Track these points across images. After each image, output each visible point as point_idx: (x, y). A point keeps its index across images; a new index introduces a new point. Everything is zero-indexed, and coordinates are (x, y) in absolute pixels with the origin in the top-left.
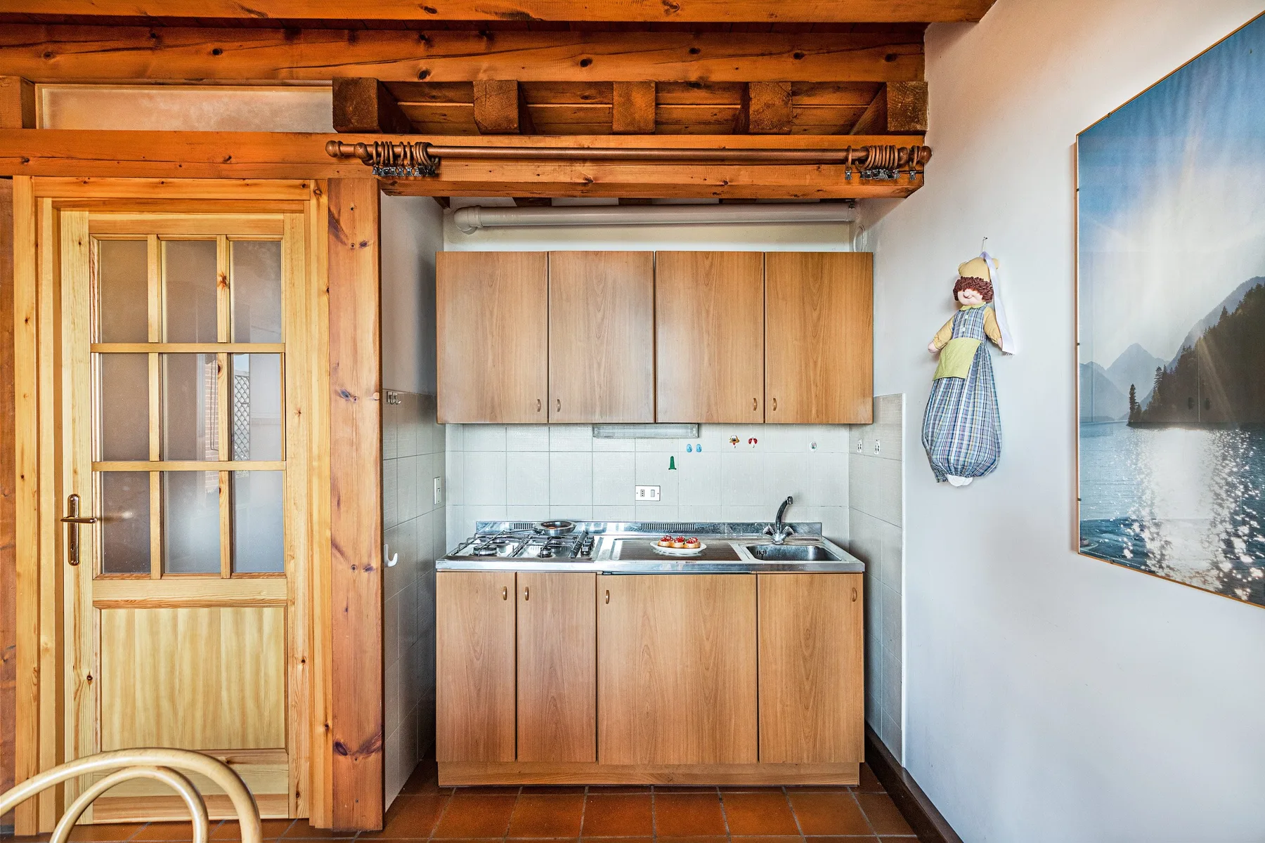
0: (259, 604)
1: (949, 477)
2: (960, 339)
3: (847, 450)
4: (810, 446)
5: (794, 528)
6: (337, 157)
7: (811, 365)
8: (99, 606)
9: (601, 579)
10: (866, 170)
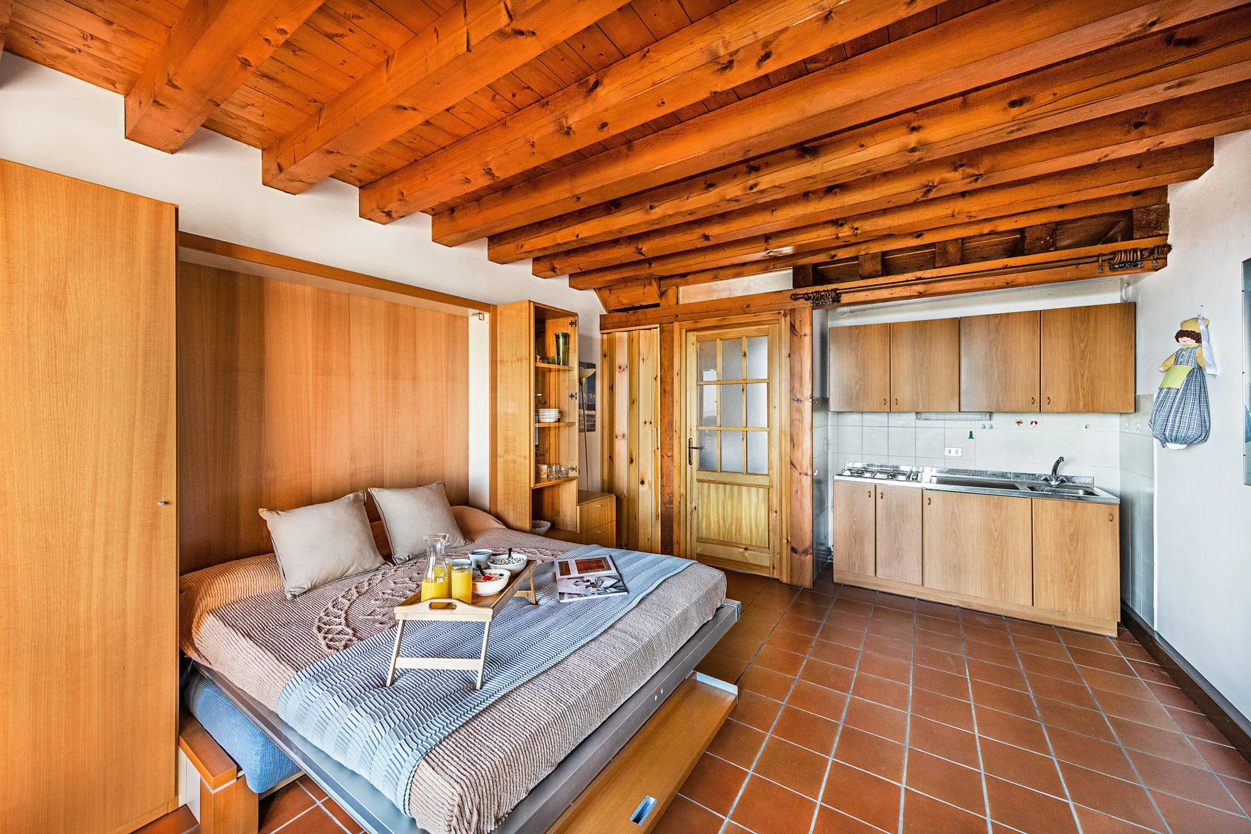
0: (758, 486)
1: (1167, 444)
2: (1178, 366)
3: (1118, 430)
4: (1083, 426)
5: (1069, 479)
6: (795, 300)
7: (1079, 375)
8: (699, 481)
9: (925, 492)
10: (1114, 265)
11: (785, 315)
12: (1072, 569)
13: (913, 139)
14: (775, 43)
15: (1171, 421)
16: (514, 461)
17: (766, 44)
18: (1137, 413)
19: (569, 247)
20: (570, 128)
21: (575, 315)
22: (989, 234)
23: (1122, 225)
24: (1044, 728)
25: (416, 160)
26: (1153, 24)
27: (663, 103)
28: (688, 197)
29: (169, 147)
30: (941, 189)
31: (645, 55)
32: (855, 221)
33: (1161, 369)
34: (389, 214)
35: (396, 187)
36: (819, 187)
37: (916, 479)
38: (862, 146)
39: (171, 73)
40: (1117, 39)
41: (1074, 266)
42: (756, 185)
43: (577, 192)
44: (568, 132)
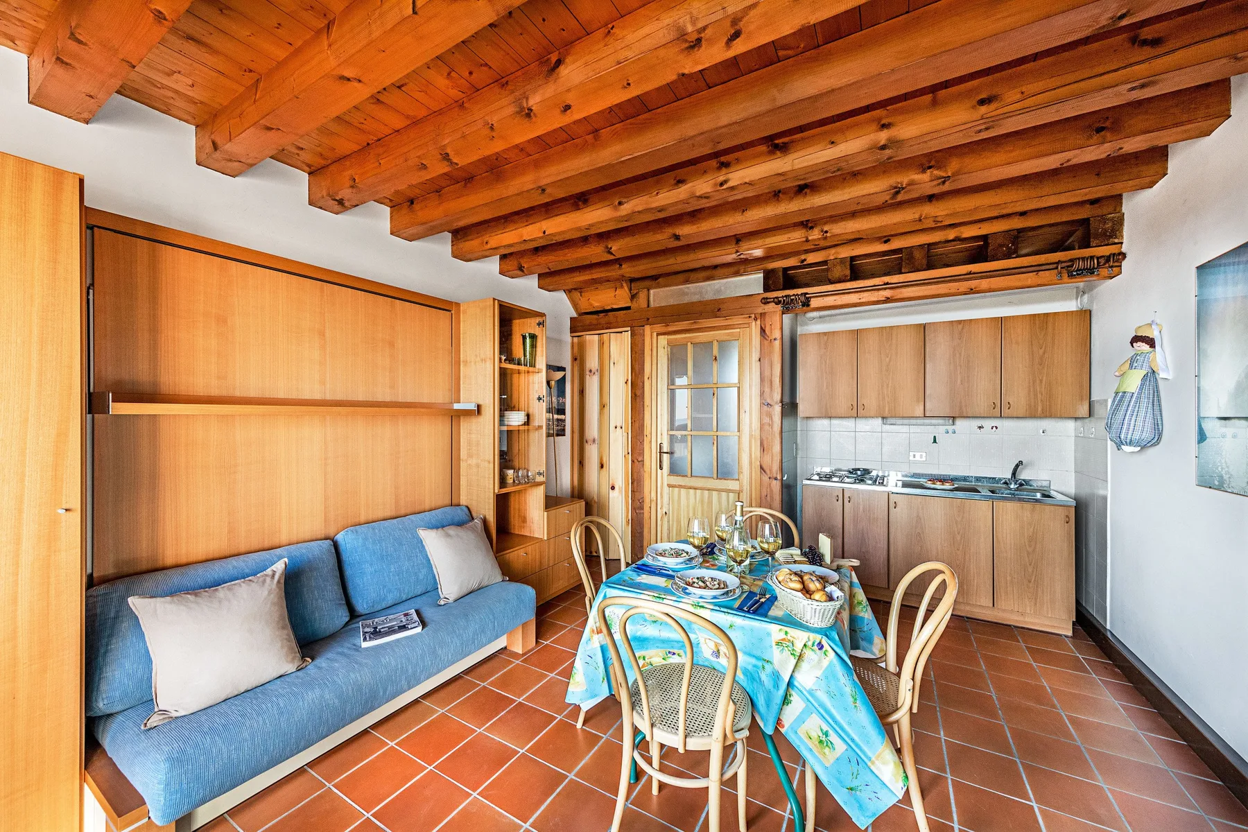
0: (728, 491)
1: (1123, 447)
2: (1133, 370)
3: (1073, 434)
4: (1041, 431)
5: (1027, 482)
6: (765, 303)
7: (1038, 382)
8: (669, 486)
9: (891, 496)
10: (1072, 272)
11: (756, 319)
12: (1030, 570)
13: (883, 136)
14: (745, 20)
15: (1126, 425)
16: (478, 466)
17: (735, 21)
18: (1092, 418)
19: (535, 244)
20: (531, 110)
21: (543, 315)
22: (953, 240)
23: (1079, 234)
24: (1006, 728)
25: (368, 144)
26: (1122, 17)
27: (629, 84)
28: (657, 193)
29: (82, 116)
30: (909, 191)
31: (609, 31)
32: (825, 224)
33: (1117, 374)
34: (341, 202)
35: (348, 173)
36: (789, 185)
37: (882, 483)
38: (833, 143)
39: (73, 24)
40: (1087, 32)
41: (1035, 273)
42: (726, 182)
43: (543, 182)
44: (529, 114)
